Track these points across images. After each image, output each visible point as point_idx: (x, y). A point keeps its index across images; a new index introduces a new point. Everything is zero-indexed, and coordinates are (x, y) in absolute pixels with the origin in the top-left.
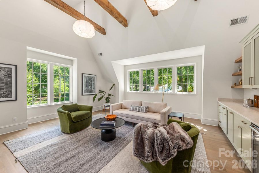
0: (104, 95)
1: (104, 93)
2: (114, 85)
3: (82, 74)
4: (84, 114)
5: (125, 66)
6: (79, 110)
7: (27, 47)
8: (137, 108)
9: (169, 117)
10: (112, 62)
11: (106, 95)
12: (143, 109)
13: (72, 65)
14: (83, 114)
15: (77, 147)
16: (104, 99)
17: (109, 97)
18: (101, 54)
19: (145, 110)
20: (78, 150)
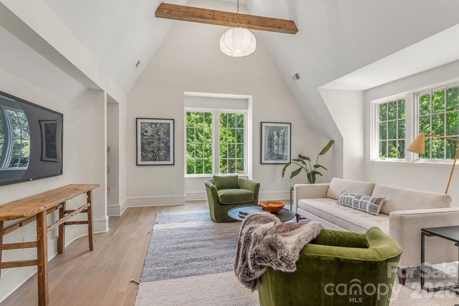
0: (303, 165)
1: (305, 161)
2: (332, 142)
3: (261, 123)
4: (239, 194)
5: (365, 91)
6: (239, 188)
7: (185, 92)
8: (351, 199)
9: (423, 235)
10: (318, 88)
11: (310, 166)
12: (366, 203)
13: (247, 109)
14: (237, 194)
15: (207, 240)
16: (303, 174)
17: (318, 170)
18: (297, 76)
19: (371, 207)
20: (205, 243)
